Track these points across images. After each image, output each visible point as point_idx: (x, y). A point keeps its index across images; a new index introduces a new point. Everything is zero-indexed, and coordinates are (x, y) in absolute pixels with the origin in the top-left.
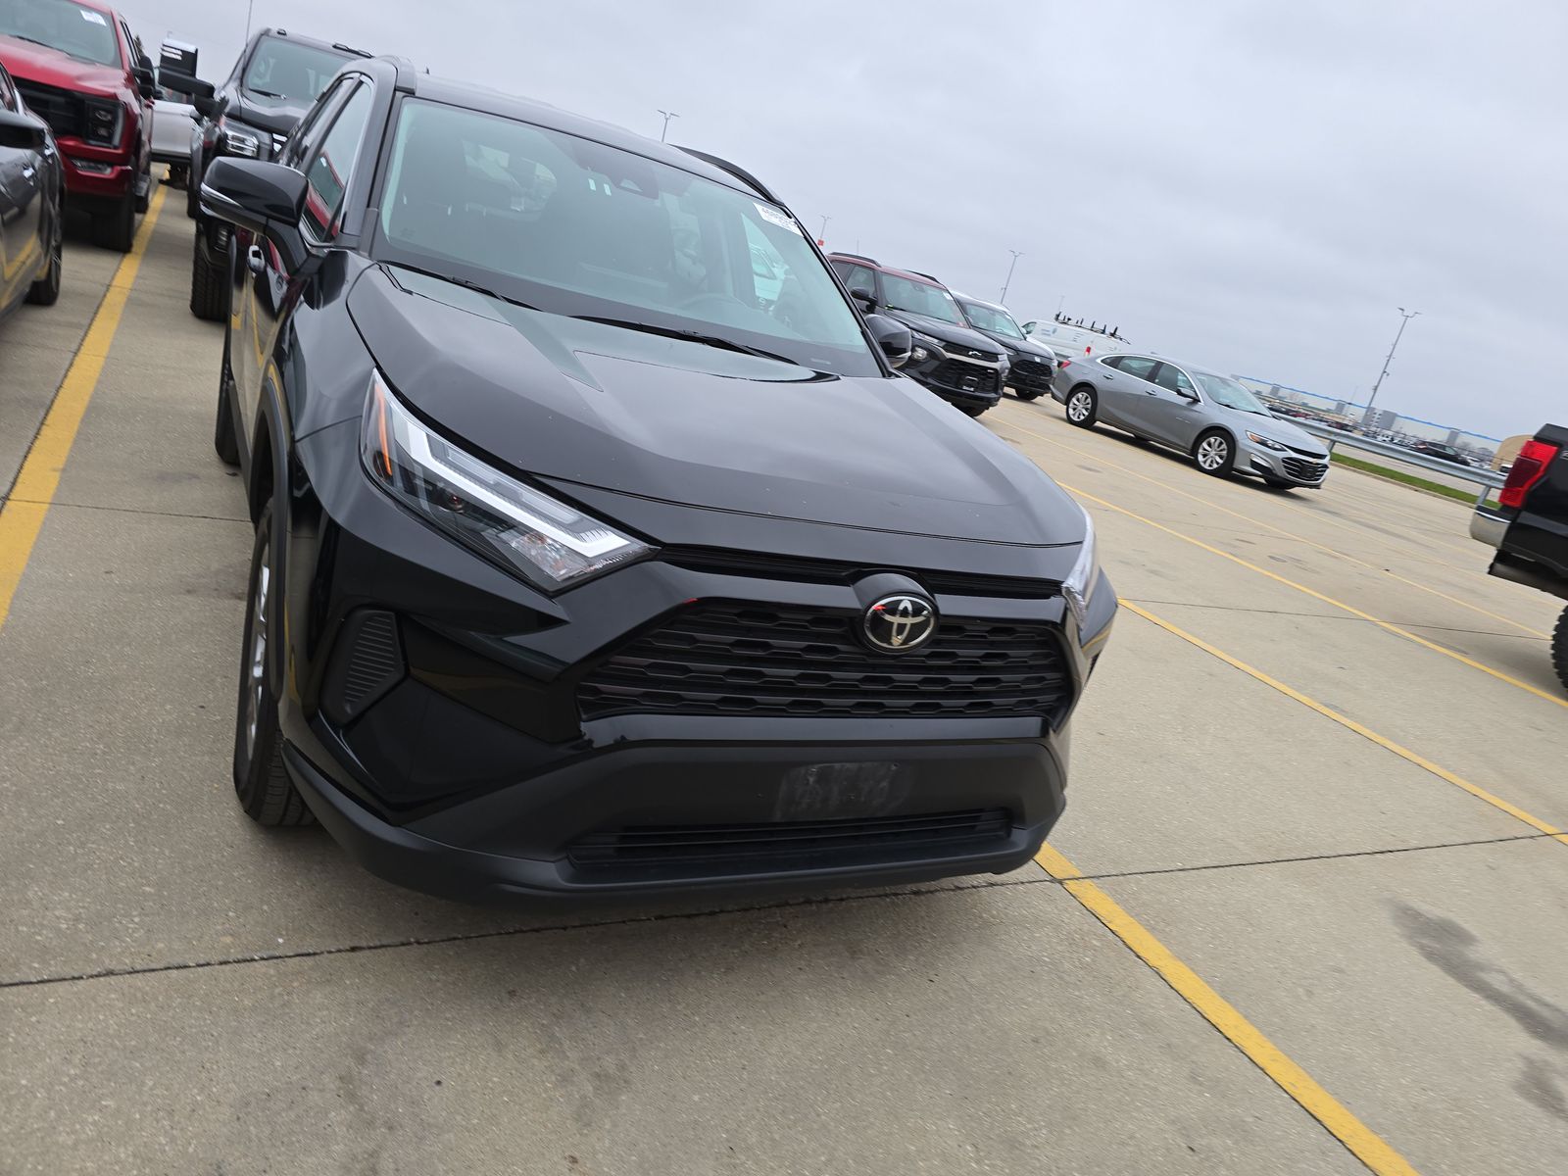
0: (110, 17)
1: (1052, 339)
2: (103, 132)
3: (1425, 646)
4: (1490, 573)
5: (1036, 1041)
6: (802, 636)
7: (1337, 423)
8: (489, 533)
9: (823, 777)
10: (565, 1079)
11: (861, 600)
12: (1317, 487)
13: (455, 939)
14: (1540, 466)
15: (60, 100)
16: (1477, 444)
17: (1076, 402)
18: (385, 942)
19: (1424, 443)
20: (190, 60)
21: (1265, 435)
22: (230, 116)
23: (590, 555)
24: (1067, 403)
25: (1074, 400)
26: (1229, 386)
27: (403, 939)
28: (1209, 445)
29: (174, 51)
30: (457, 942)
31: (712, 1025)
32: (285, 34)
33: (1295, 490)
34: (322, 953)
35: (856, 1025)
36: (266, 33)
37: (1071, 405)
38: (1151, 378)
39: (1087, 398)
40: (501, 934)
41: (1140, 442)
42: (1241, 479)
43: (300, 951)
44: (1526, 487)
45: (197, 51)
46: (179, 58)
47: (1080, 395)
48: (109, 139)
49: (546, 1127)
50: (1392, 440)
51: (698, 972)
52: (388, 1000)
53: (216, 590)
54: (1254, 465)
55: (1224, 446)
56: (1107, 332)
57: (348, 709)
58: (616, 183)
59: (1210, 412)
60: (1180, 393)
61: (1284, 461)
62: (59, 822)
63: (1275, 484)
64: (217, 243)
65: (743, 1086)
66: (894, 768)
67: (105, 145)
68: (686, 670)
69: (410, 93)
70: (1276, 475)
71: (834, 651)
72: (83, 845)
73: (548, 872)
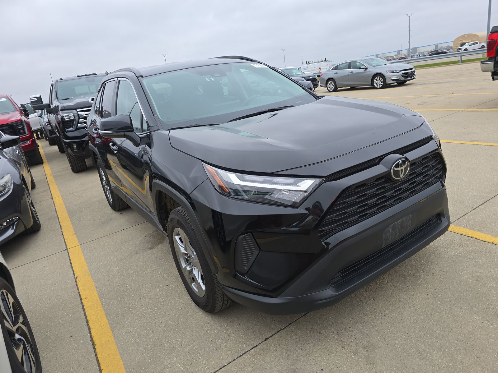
0: (7, 97)
1: (307, 70)
2: (22, 131)
3: (483, 111)
4: (493, 80)
5: (477, 280)
6: (373, 187)
7: (401, 58)
8: (267, 197)
9: (393, 228)
10: (356, 353)
11: (387, 168)
12: (414, 78)
13: (291, 324)
14: (497, 41)
15: (7, 127)
16: (445, 46)
17: (329, 85)
18: (273, 333)
19: (431, 52)
20: (39, 99)
21: (392, 70)
22: (62, 110)
23: (304, 190)
24: (326, 86)
25: (328, 85)
26: (374, 60)
27: (277, 330)
28: (376, 80)
29: (34, 98)
30: (292, 324)
31: (383, 317)
32: (62, 79)
33: (408, 82)
34: (258, 345)
35: (423, 299)
36: (57, 81)
37: (328, 87)
38: (349, 68)
39: (332, 83)
40: (302, 316)
41: (353, 88)
42: (391, 86)
43: (252, 347)
44: (495, 49)
45: (40, 95)
46: (36, 100)
47: (329, 82)
48: (24, 133)
49: (362, 370)
50: (419, 55)
51: (366, 303)
52: (288, 351)
53: (143, 249)
54: (393, 80)
55: (381, 78)
56: (323, 61)
57: (246, 268)
58: (213, 76)
59: (373, 70)
60: (360, 68)
61: (401, 75)
62: (156, 338)
63: (401, 83)
64: (74, 149)
65: (407, 332)
66: (411, 216)
67: (24, 135)
68: (346, 213)
69: (142, 76)
70: (401, 80)
71: (384, 187)
72: (168, 342)
73: (329, 292)
